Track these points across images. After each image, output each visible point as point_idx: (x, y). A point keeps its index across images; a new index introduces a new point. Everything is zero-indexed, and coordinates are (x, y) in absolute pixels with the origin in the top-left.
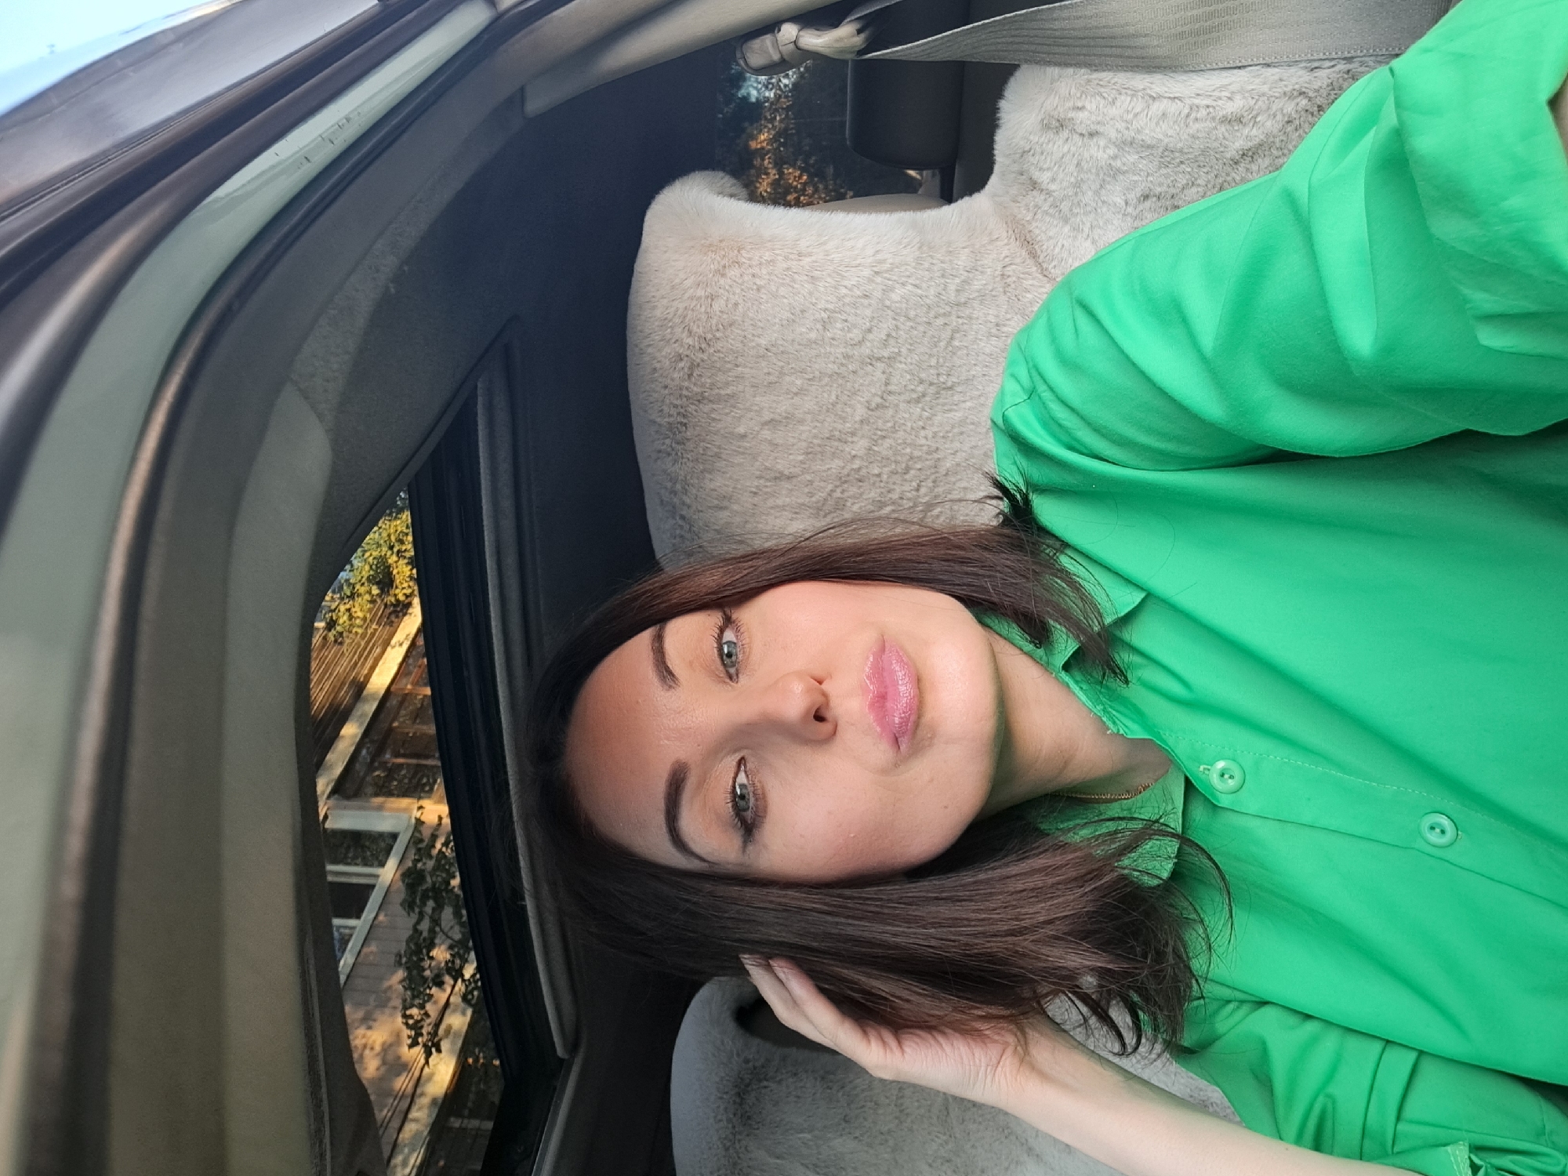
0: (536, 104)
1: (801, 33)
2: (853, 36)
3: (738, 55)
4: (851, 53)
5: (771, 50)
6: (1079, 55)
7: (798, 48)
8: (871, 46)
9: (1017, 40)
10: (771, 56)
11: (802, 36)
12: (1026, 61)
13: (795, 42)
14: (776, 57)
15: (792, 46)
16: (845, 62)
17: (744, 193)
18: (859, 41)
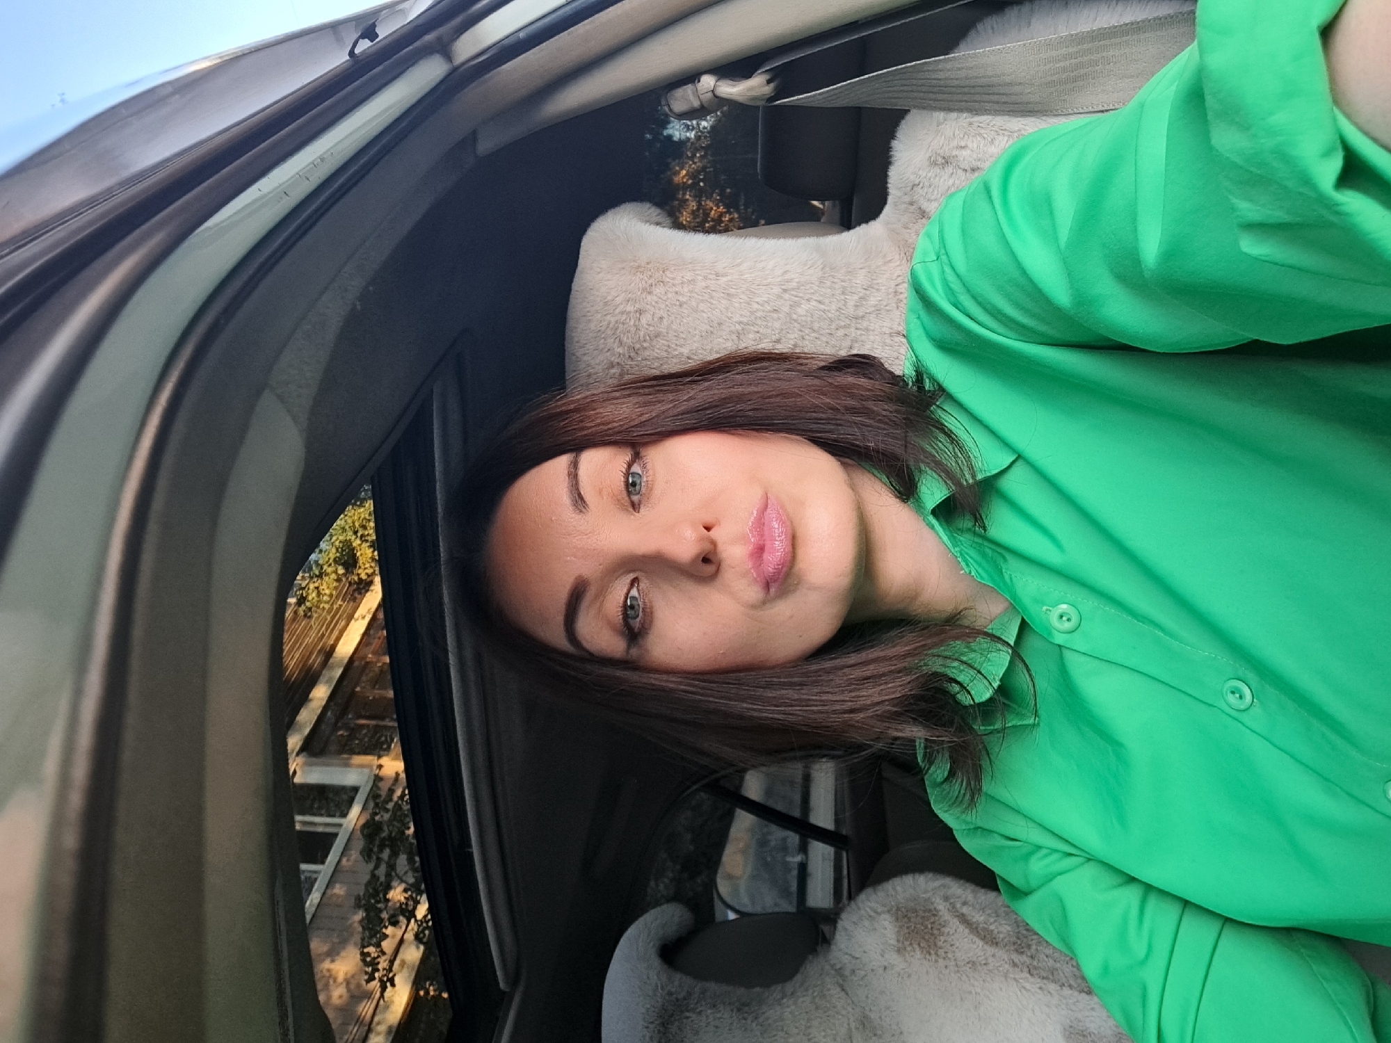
0: (485, 146)
1: (718, 83)
2: (764, 86)
3: (663, 102)
4: (762, 100)
5: (691, 97)
6: (961, 101)
7: (715, 95)
8: (779, 94)
9: (906, 88)
10: (692, 104)
11: (719, 86)
12: (915, 107)
13: (713, 91)
14: (696, 104)
15: (710, 95)
16: (758, 107)
17: (668, 221)
18: (768, 90)
